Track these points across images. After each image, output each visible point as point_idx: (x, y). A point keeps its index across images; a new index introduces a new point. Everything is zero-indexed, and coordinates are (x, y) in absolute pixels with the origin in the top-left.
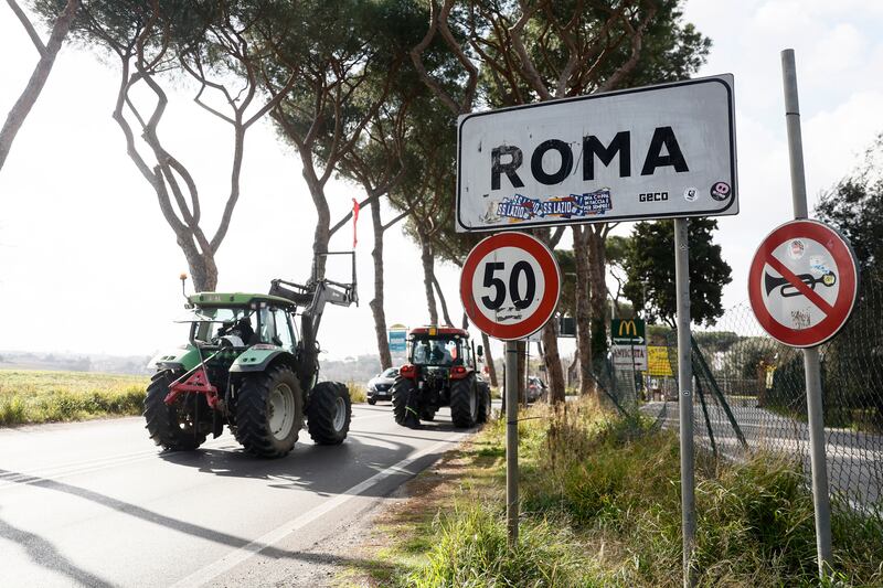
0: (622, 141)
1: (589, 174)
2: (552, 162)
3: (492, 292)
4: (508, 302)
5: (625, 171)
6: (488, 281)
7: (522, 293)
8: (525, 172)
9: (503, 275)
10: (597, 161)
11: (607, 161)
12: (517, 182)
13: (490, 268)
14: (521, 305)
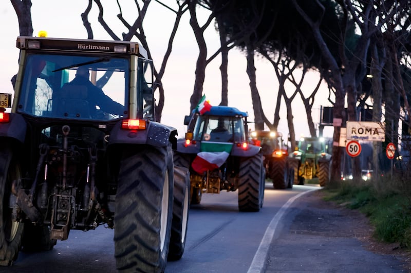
0: (371, 130)
1: (366, 133)
2: (361, 131)
3: (351, 149)
4: (353, 151)
5: (371, 134)
6: (351, 148)
7: (356, 150)
8: (357, 132)
9: (353, 147)
10: (367, 132)
11: (368, 131)
12: (355, 133)
13: (351, 146)
14: (355, 151)
